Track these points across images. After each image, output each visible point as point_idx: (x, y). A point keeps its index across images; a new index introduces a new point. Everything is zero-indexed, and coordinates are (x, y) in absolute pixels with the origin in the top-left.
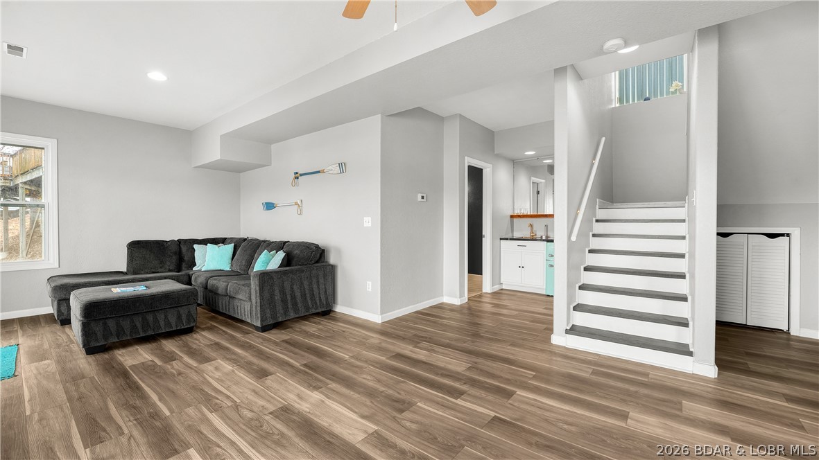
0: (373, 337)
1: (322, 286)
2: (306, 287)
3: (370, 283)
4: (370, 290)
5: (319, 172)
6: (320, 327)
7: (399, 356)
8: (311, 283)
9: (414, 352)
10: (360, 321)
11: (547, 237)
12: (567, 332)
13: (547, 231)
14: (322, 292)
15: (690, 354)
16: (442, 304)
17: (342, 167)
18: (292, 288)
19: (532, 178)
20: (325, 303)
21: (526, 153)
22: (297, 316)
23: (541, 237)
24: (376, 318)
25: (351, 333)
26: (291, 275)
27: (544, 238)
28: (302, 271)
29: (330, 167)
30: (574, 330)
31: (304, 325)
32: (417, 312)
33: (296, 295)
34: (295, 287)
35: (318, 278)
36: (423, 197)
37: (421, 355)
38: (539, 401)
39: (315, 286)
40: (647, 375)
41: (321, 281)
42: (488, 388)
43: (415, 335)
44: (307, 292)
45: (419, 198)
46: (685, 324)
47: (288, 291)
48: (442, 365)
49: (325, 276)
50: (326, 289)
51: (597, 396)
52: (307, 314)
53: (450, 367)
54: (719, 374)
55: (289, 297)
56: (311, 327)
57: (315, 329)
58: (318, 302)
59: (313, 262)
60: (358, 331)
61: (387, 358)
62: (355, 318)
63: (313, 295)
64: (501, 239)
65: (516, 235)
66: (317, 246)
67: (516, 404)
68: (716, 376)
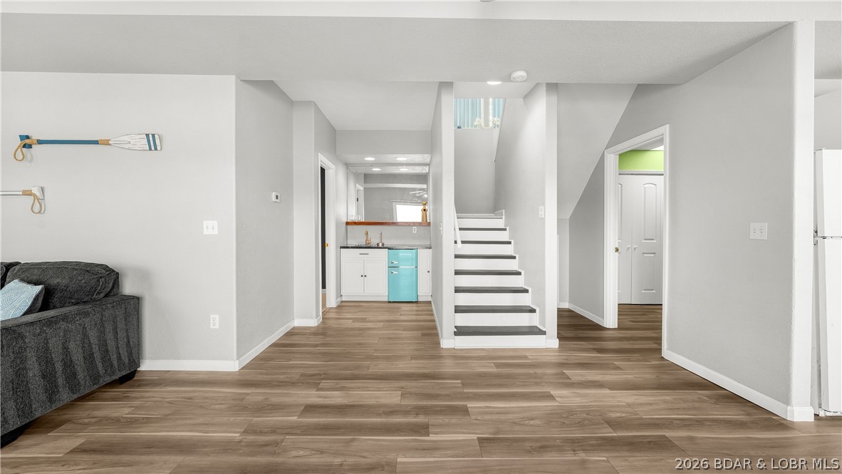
0: (248, 394)
1: (121, 334)
2: (94, 340)
3: (217, 317)
4: (217, 327)
5: (96, 142)
6: (136, 403)
7: (310, 409)
8: (102, 332)
9: (325, 397)
10: (201, 376)
11: (383, 244)
12: (456, 334)
13: (381, 239)
14: (122, 343)
15: (544, 333)
16: (294, 328)
17: (152, 142)
18: (65, 348)
19: (357, 185)
20: (127, 361)
21: (366, 159)
22: (76, 396)
23: (378, 244)
24: (231, 365)
25: (207, 398)
26: (63, 325)
27: (380, 245)
28: (86, 314)
29: (126, 138)
30: (461, 331)
31: (97, 408)
32: (274, 345)
33: (74, 358)
34: (72, 346)
35: (115, 322)
36: (277, 197)
37: (336, 398)
38: (490, 407)
39: (109, 336)
40: (526, 357)
41: (121, 325)
42: (441, 411)
43: (302, 375)
44: (95, 348)
45: (274, 198)
46: (533, 311)
47: (57, 357)
48: (373, 402)
49: (127, 316)
50: (128, 337)
51: (518, 386)
52: (96, 387)
53: (383, 401)
54: (560, 344)
55: (59, 367)
56: (114, 408)
57: (127, 410)
58: (115, 363)
59: (102, 295)
60: (214, 392)
61: (299, 417)
62: (187, 373)
63: (107, 351)
64: (341, 247)
65: (351, 243)
66: (106, 268)
67: (479, 418)
68: (557, 347)
